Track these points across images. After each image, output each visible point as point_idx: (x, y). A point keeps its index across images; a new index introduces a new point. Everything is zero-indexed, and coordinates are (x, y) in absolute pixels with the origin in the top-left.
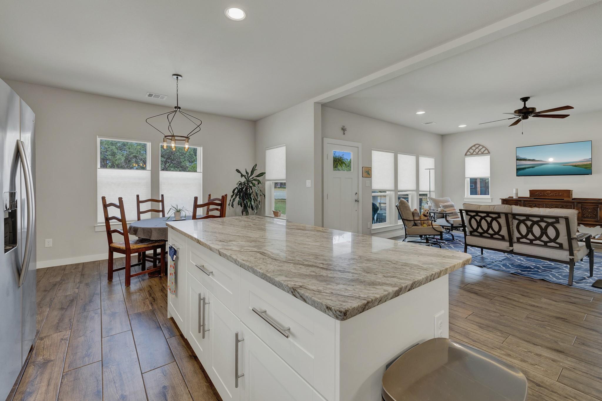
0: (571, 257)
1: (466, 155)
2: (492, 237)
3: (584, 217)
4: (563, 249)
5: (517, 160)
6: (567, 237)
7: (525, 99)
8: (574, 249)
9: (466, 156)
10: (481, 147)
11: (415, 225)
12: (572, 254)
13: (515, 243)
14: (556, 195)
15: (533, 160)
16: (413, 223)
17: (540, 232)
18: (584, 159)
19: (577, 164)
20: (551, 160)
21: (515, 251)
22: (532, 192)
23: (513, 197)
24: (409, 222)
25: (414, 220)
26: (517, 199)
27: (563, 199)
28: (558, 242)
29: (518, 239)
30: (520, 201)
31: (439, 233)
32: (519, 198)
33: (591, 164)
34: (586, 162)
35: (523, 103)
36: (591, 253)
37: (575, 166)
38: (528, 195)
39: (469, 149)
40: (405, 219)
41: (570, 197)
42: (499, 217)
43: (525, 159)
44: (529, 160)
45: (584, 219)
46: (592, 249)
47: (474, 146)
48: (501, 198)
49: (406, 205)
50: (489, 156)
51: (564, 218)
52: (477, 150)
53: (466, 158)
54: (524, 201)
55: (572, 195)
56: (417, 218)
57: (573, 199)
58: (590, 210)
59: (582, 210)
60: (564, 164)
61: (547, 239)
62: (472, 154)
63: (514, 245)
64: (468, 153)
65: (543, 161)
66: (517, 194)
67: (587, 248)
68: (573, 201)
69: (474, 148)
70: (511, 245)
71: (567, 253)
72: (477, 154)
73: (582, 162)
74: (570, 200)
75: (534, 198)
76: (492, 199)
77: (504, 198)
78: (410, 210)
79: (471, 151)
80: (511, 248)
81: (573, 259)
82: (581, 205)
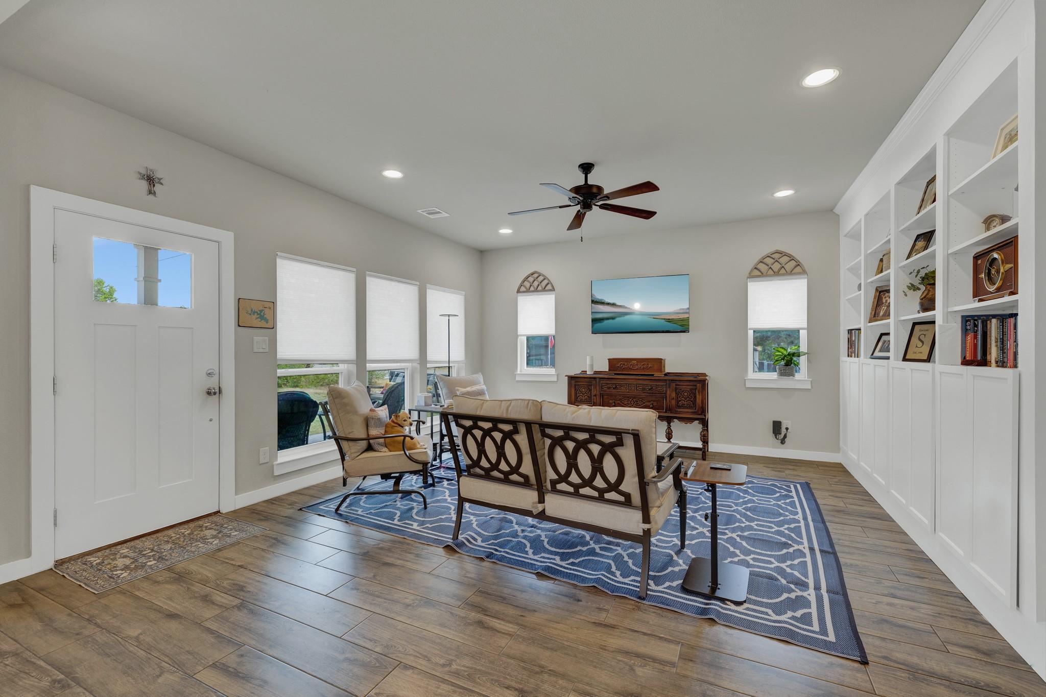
0: (646, 526)
1: (518, 291)
2: (506, 480)
3: (679, 406)
4: (631, 506)
5: (593, 302)
6: (636, 479)
7: (587, 168)
8: (650, 505)
9: (519, 294)
10: (541, 278)
11: (370, 448)
12: (646, 519)
13: (548, 492)
14: (643, 369)
15: (613, 305)
16: (364, 444)
17: (591, 467)
18: (681, 309)
19: (671, 318)
20: (637, 306)
21: (549, 512)
22: (613, 363)
23: (586, 371)
24: (351, 443)
25: (368, 438)
26: (592, 376)
27: (653, 375)
28: (623, 490)
29: (554, 483)
30: (595, 378)
31: (420, 467)
32: (594, 374)
33: (688, 319)
34: (683, 315)
35: (584, 175)
36: (683, 497)
37: (669, 321)
38: (606, 368)
39: (524, 281)
40: (343, 435)
41: (661, 372)
42: (516, 431)
43: (603, 301)
44: (608, 304)
45: (679, 410)
46: (683, 491)
47: (532, 274)
48: (568, 374)
49: (345, 401)
50: (554, 296)
51: (632, 434)
52: (536, 283)
53: (519, 298)
54: (600, 378)
55: (664, 367)
56: (374, 432)
57: (665, 375)
58: (686, 394)
59: (676, 393)
60: (655, 316)
61: (604, 483)
62: (528, 291)
63: (549, 498)
64: (523, 289)
65: (626, 308)
66: (592, 366)
67: (675, 488)
68: (666, 378)
69: (531, 279)
70: (541, 500)
71: (638, 515)
72: (536, 290)
73: (678, 313)
74: (661, 375)
75: (615, 374)
76: (557, 375)
77: (572, 374)
78: (355, 412)
79: (527, 284)
80: (540, 507)
81: (649, 530)
82: (676, 385)
